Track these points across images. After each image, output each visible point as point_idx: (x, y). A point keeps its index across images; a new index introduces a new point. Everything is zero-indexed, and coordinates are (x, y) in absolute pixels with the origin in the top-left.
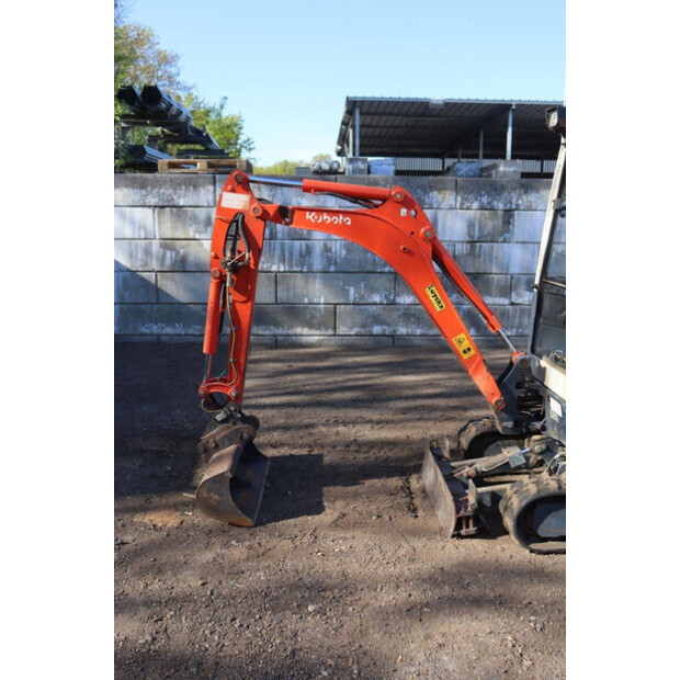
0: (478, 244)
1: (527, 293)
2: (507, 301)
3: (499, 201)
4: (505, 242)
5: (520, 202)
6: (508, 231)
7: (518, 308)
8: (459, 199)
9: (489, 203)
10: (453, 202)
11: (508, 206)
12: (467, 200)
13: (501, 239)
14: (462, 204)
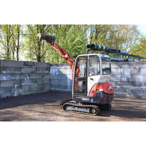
0: (133, 76)
1: (145, 86)
2: (140, 88)
3: (137, 66)
4: (139, 75)
5: (142, 66)
6: (139, 73)
7: (143, 89)
8: (129, 66)
9: (135, 67)
10: (127, 67)
11: (139, 68)
12: (130, 66)
13: (138, 75)
14: (129, 67)
